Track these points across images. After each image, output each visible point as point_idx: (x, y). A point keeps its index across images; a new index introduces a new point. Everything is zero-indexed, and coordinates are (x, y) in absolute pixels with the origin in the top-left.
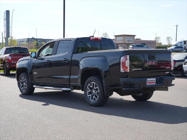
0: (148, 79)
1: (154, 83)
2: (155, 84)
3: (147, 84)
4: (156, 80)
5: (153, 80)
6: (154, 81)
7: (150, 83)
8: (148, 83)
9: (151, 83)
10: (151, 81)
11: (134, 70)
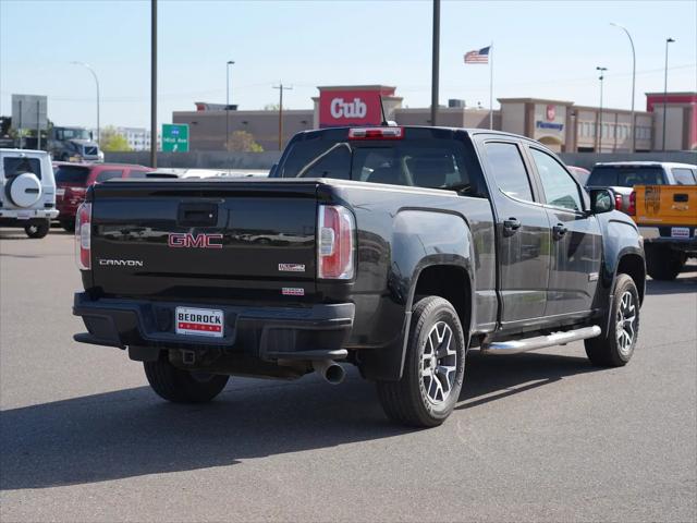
0: (180, 310)
1: (214, 329)
2: (219, 335)
3: (180, 331)
4: (226, 319)
5: (209, 319)
6: (217, 320)
7: (192, 327)
8: (185, 326)
9: (199, 327)
10: (199, 318)
11: (110, 264)
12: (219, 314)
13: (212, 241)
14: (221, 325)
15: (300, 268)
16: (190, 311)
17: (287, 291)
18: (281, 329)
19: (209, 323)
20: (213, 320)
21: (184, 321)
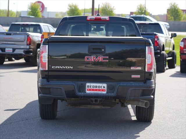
0: (88, 84)
1: (103, 90)
2: (105, 92)
3: (87, 92)
4: (108, 87)
6: (104, 87)
7: (93, 90)
8: (90, 90)
9: (96, 90)
10: (96, 87)
11: (57, 68)
12: (105, 85)
13: (104, 59)
14: (106, 89)
15: (140, 68)
16: (92, 84)
17: (133, 76)
18: (136, 89)
19: (100, 89)
20: (102, 87)
21: (90, 88)
